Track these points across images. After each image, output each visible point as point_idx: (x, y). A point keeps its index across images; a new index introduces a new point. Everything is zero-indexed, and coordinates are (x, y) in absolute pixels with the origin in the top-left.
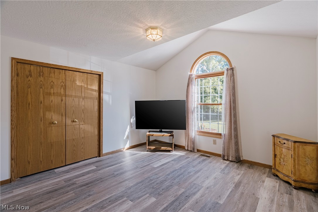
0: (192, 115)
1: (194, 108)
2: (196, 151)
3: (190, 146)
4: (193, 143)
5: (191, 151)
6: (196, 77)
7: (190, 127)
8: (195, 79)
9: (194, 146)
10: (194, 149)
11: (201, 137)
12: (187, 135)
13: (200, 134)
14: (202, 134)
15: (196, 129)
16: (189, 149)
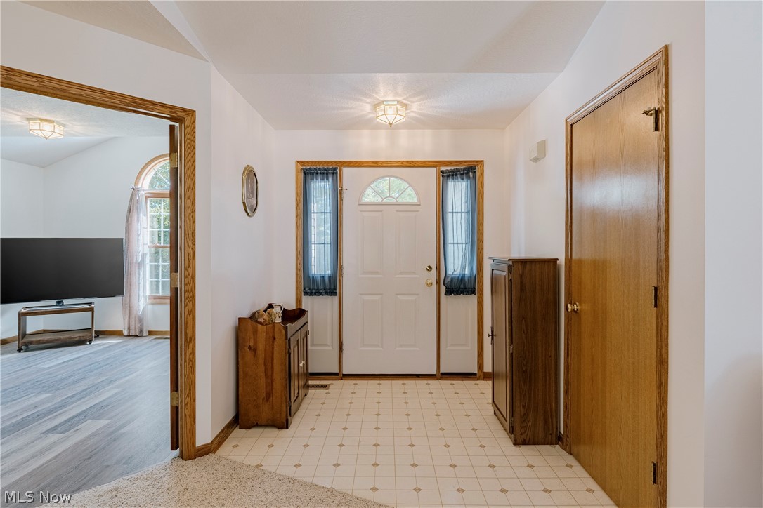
0: (139, 269)
1: (143, 255)
2: (145, 333)
3: (133, 326)
4: (141, 320)
5: (136, 336)
6: (148, 195)
7: (134, 291)
8: (146, 198)
9: (142, 325)
10: (141, 331)
11: (157, 307)
12: (128, 308)
13: (155, 301)
14: (158, 301)
15: (148, 293)
16: (133, 333)
